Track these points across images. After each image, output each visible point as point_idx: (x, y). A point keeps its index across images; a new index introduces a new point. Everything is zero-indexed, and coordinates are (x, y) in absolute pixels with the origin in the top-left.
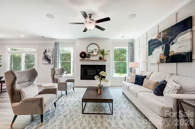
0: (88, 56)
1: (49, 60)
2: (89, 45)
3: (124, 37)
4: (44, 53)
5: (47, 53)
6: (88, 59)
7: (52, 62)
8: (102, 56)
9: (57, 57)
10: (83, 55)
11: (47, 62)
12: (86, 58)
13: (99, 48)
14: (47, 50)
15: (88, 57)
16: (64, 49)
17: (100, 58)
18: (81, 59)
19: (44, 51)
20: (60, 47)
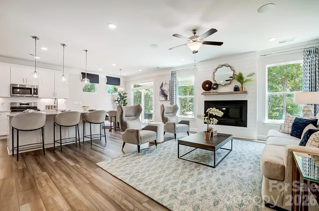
0: (215, 87)
1: (166, 96)
2: (217, 69)
3: (285, 42)
4: (161, 88)
5: (163, 86)
6: (215, 91)
7: (168, 98)
8: (239, 84)
9: (174, 91)
10: (207, 86)
11: (164, 99)
12: (212, 91)
13: (234, 71)
14: (164, 83)
15: (214, 89)
16: (182, 80)
17: (236, 89)
18: (204, 91)
19: (161, 85)
20: (177, 78)
